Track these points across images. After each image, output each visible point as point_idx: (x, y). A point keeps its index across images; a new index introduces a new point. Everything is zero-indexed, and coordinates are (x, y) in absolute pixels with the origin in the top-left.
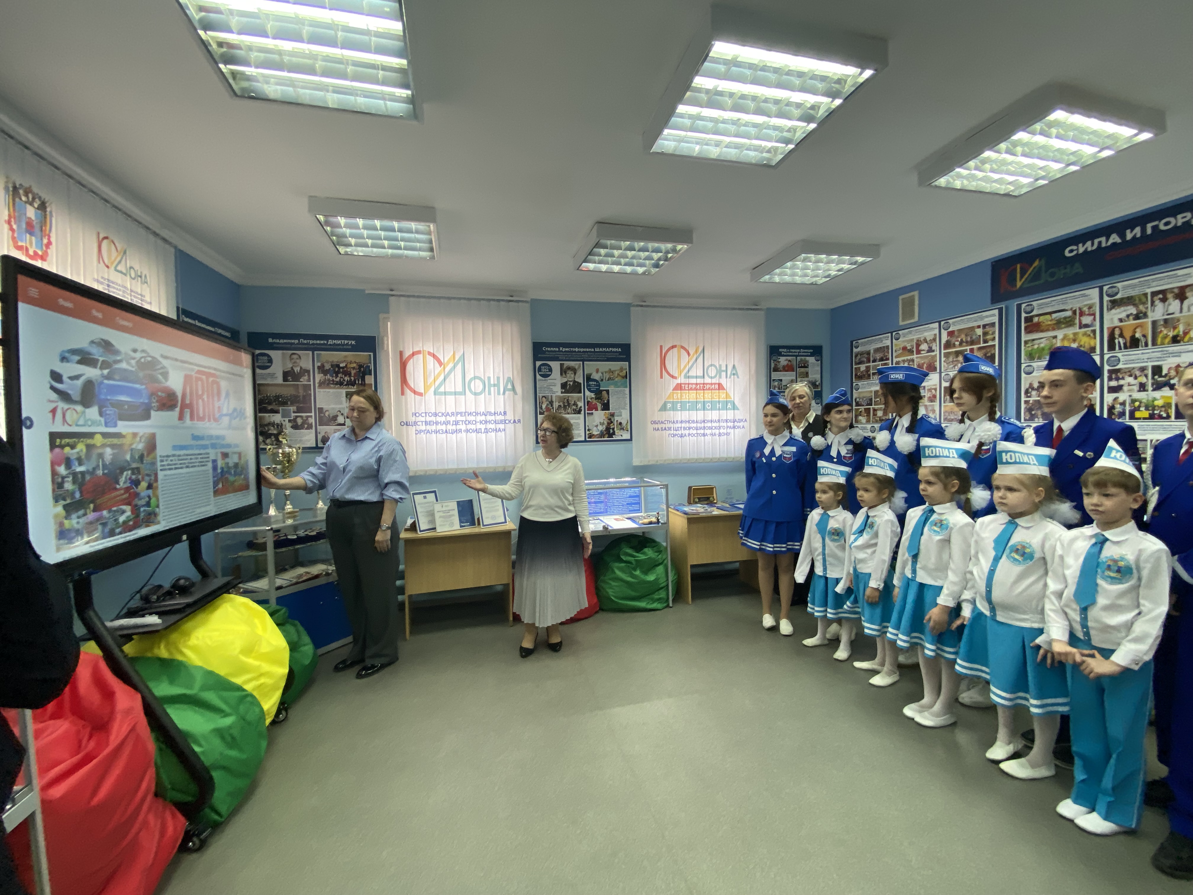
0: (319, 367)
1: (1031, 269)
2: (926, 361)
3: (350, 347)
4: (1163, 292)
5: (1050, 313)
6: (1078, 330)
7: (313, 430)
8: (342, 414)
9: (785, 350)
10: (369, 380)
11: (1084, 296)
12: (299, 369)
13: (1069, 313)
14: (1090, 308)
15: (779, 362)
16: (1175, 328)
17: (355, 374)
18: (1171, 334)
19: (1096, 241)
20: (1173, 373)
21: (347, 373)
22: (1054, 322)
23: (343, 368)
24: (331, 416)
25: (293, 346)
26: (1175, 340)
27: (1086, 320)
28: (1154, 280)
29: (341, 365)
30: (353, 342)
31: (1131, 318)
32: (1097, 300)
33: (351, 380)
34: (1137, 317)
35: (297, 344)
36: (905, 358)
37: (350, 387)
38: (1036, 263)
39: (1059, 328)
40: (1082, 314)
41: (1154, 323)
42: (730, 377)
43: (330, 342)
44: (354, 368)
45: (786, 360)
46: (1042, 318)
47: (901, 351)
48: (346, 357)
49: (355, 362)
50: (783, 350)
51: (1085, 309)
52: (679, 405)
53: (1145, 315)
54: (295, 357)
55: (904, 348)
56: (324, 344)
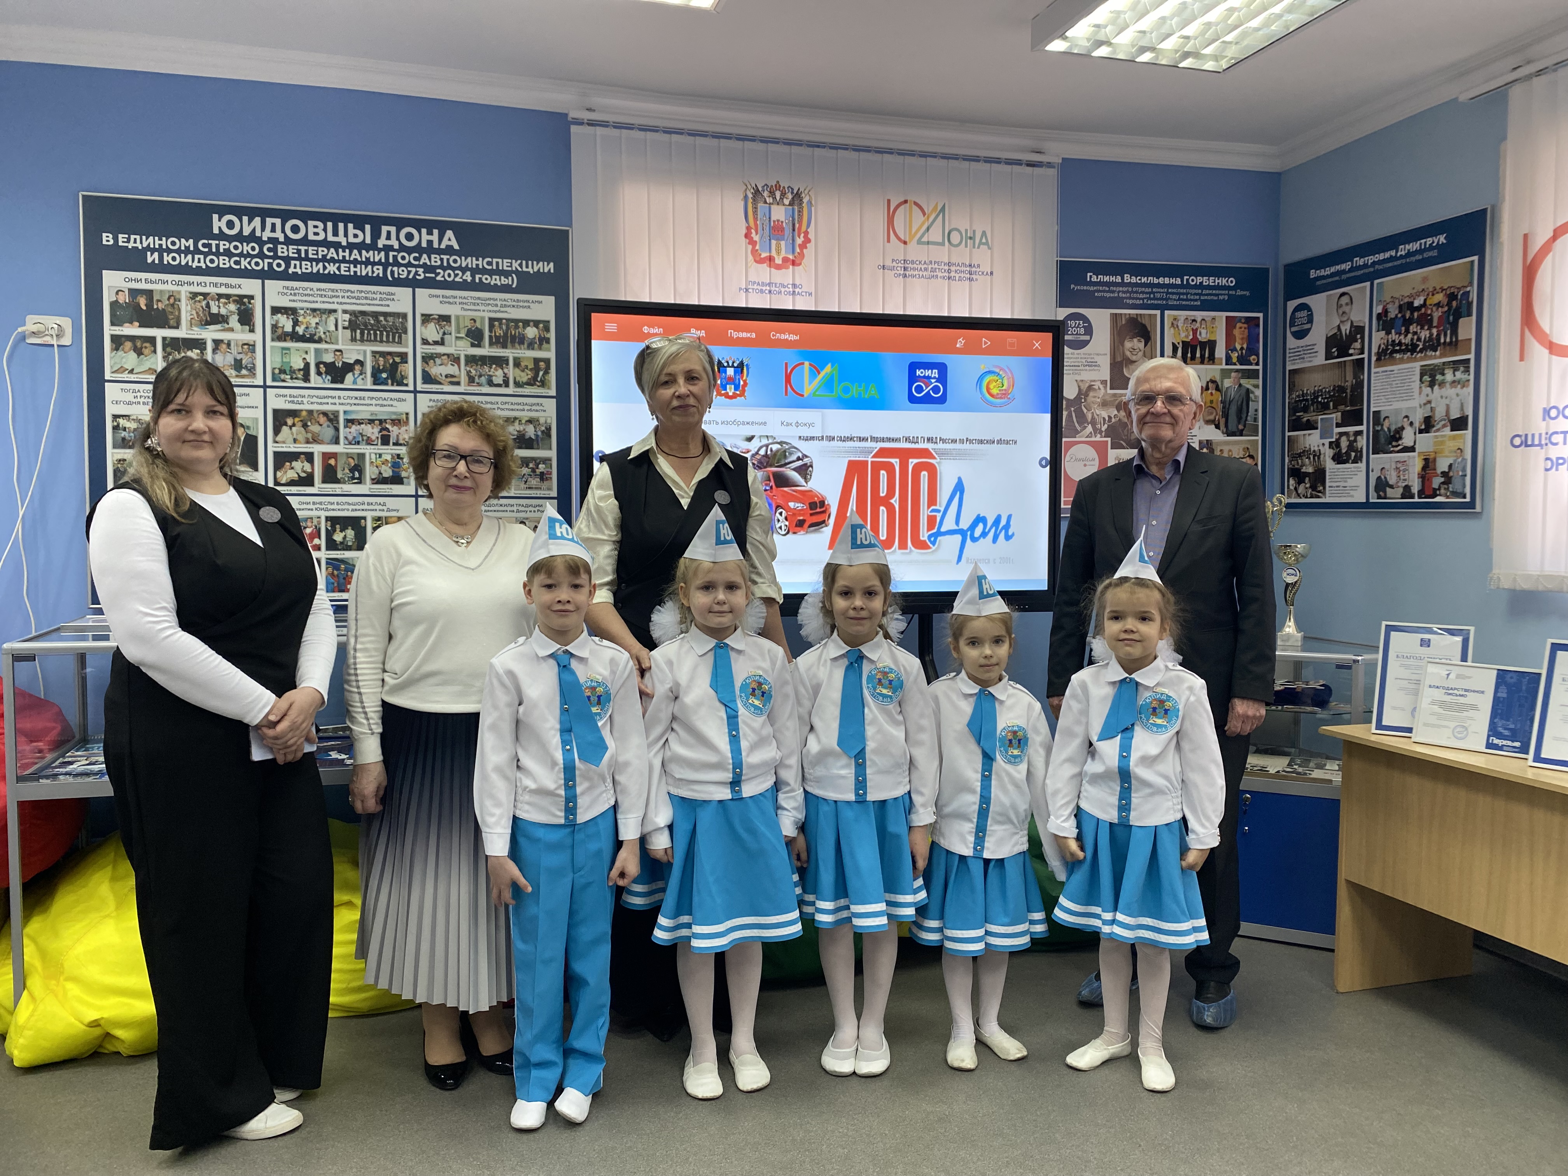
0: (1379, 316)
3: (1435, 253)
7: (1362, 465)
8: (1411, 424)
10: (1467, 328)
12: (1348, 326)
17: (1440, 318)
21: (1425, 321)
23: (1418, 308)
24: (1393, 428)
25: (1344, 277)
29: (1416, 303)
30: (1442, 239)
33: (1431, 334)
35: (1350, 270)
37: (1429, 353)
43: (1403, 250)
44: (1438, 305)
48: (1425, 279)
49: (1443, 290)
54: (1345, 300)
56: (1391, 259)
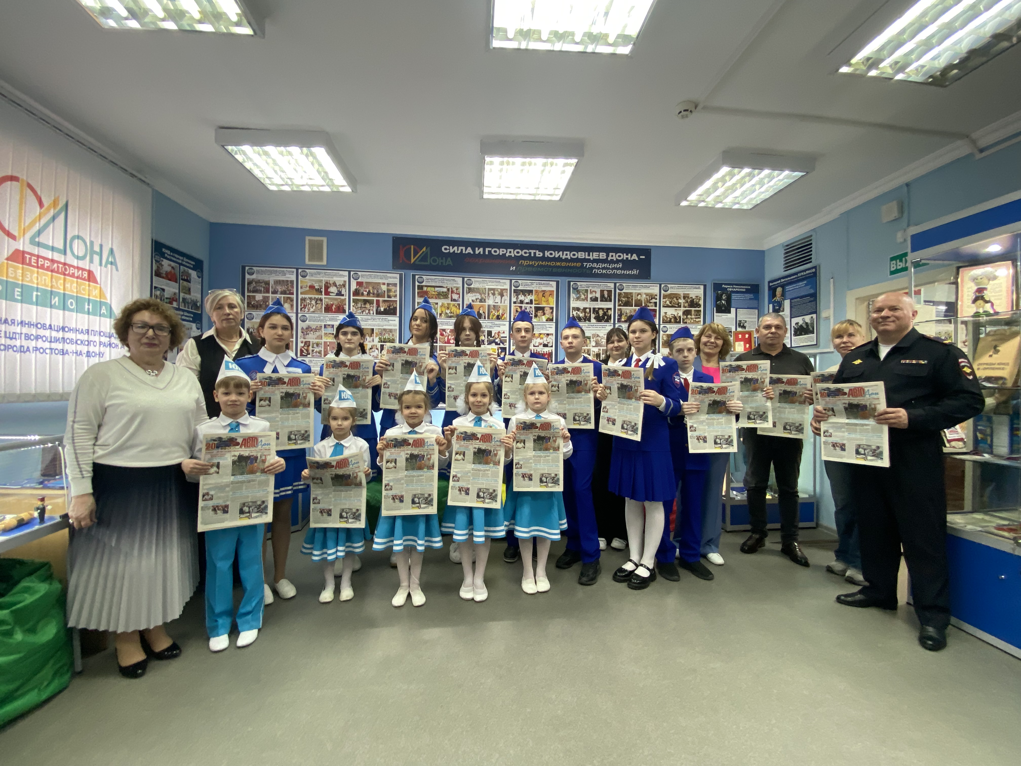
1: (421, 252)
2: (336, 302)
4: (493, 289)
5: (434, 287)
6: (450, 302)
9: (169, 252)
11: (454, 280)
13: (445, 290)
14: (457, 289)
15: (162, 265)
16: (498, 311)
18: (496, 314)
19: (460, 248)
20: (497, 336)
22: (436, 293)
26: (498, 318)
27: (455, 296)
28: (490, 282)
31: (478, 300)
32: (461, 286)
34: (481, 301)
36: (313, 296)
38: (424, 249)
39: (440, 298)
40: (452, 292)
41: (489, 306)
42: (106, 266)
45: (170, 265)
46: (429, 289)
47: (308, 289)
50: (167, 251)
51: (454, 289)
52: (18, 291)
53: (485, 301)
55: (312, 287)
